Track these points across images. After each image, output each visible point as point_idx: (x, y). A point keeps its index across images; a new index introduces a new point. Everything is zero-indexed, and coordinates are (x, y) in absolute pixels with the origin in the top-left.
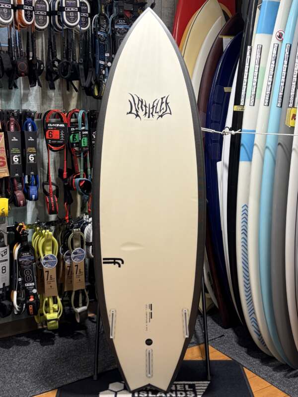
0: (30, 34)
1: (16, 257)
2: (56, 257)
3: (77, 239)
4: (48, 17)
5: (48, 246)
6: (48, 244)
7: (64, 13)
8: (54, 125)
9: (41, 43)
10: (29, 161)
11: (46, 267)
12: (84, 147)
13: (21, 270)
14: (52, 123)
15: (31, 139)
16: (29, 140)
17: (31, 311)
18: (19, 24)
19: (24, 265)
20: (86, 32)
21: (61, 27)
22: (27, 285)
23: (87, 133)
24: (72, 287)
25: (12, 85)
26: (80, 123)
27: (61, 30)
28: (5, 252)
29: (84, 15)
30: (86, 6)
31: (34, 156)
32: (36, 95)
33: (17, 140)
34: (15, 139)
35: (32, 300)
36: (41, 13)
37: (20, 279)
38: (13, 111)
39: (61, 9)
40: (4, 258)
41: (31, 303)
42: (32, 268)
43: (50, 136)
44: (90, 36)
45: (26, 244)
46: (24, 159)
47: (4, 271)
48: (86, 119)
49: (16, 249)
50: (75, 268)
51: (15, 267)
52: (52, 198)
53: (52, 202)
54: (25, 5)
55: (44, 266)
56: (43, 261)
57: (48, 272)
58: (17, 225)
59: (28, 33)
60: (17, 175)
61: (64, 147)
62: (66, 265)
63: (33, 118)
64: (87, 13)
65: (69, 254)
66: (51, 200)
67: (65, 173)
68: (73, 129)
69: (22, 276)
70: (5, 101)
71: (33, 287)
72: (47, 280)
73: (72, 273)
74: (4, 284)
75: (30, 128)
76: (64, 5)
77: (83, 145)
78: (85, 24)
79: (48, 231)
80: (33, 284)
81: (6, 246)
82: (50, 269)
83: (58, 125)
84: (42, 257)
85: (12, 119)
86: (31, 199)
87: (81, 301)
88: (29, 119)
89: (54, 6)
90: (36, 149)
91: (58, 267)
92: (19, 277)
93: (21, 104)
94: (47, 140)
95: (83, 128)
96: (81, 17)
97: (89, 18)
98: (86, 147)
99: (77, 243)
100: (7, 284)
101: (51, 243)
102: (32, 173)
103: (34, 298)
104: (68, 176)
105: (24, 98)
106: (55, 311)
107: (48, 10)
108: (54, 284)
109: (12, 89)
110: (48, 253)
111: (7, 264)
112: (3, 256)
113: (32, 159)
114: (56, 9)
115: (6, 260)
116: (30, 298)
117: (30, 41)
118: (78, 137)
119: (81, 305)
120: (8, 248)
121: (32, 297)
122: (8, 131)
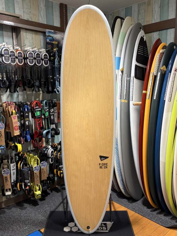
6: (35, 161)
11: (35, 172)
15: (27, 114)
19: (25, 172)
23: (48, 110)
26: (44, 106)
28: (14, 166)
31: (28, 122)
40: (14, 168)
45: (26, 163)
47: (14, 174)
48: (47, 104)
49: (21, 165)
55: (34, 171)
57: (36, 173)
71: (28, 182)
72: (36, 177)
75: (26, 110)
77: (46, 116)
81: (14, 163)
82: (36, 172)
88: (25, 106)
90: (29, 119)
91: (40, 171)
100: (15, 180)
110: (36, 165)
111: (15, 171)
121: (28, 186)
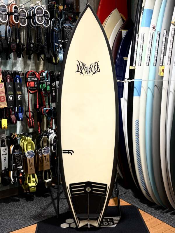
0: (17, 29)
1: (11, 152)
2: (34, 152)
3: (45, 142)
4: (27, 20)
5: (30, 146)
6: (29, 144)
7: (36, 17)
8: (31, 79)
9: (23, 34)
10: (18, 99)
11: (28, 158)
12: (48, 91)
13: (15, 159)
14: (30, 78)
15: (19, 87)
16: (18, 87)
17: (20, 182)
18: (11, 23)
19: (16, 156)
20: (48, 28)
21: (34, 25)
22: (18, 167)
23: (49, 83)
24: (43, 168)
25: (8, 57)
26: (46, 78)
27: (34, 27)
28: (6, 150)
29: (46, 18)
30: (48, 14)
31: (20, 96)
32: (21, 63)
33: (11, 87)
34: (10, 87)
35: (21, 176)
36: (23, 17)
37: (14, 165)
38: (9, 71)
39: (34, 15)
40: (5, 153)
41: (21, 178)
42: (20, 158)
43: (29, 85)
44: (50, 30)
45: (17, 145)
46: (15, 97)
47: (5, 160)
48: (49, 76)
49: (12, 148)
50: (44, 158)
51: (11, 157)
52: (31, 120)
53: (31, 121)
54: (14, 12)
55: (27, 157)
56: (27, 154)
57: (29, 160)
58: (11, 134)
59: (16, 28)
60: (11, 106)
61: (37, 91)
62: (40, 157)
63: (20, 75)
64: (48, 17)
65: (41, 150)
66: (30, 121)
67: (38, 106)
68: (41, 81)
69: (15, 163)
70: (4, 66)
71: (21, 169)
72: (29, 164)
73: (43, 161)
74: (5, 167)
75: (18, 81)
76: (36, 13)
77: (47, 90)
78: (47, 24)
79: (29, 137)
80: (22, 167)
81: (6, 146)
82: (30, 158)
83: (33, 79)
84: (26, 152)
85: (8, 75)
86: (19, 120)
87: (48, 176)
88: (17, 76)
89: (30, 14)
90: (21, 92)
91: (35, 157)
92: (14, 163)
93: (13, 68)
94: (27, 88)
95: (47, 81)
96: (45, 20)
97: (49, 21)
98: (49, 91)
99: (45, 144)
100: (7, 167)
101: (31, 144)
102: (20, 105)
103: (22, 175)
104: (40, 107)
105: (14, 65)
106: (33, 182)
107: (27, 16)
108: (33, 167)
109: (8, 59)
110: (29, 150)
111: (7, 156)
112: (4, 152)
113: (19, 98)
114: (31, 15)
115: (6, 154)
116: (20, 175)
117: (17, 33)
118: (45, 85)
119: (48, 178)
120: (7, 147)
121: (21, 174)
122: (6, 82)
